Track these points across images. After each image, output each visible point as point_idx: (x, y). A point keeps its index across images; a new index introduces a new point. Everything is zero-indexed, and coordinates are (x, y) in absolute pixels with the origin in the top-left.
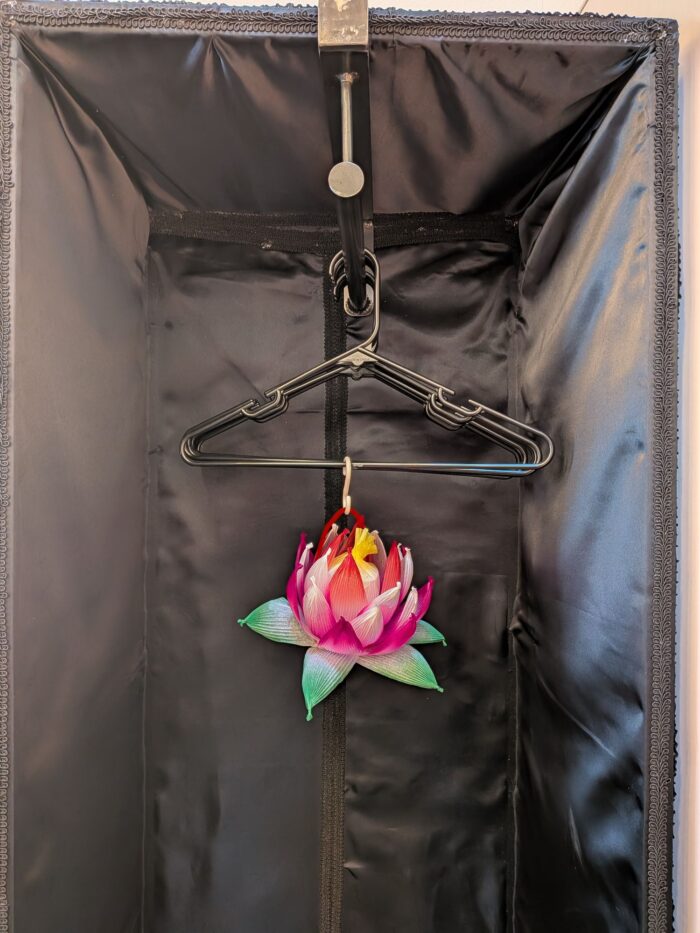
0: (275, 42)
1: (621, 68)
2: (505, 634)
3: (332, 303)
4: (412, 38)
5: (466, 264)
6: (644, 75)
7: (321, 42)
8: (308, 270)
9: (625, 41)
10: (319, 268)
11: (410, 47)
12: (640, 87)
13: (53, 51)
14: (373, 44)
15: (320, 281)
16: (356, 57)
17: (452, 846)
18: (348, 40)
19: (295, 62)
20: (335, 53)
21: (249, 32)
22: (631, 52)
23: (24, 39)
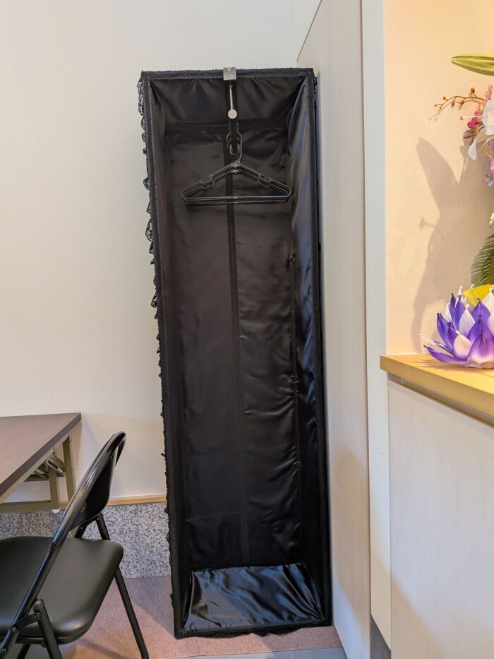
0: (213, 79)
1: (300, 81)
2: (288, 261)
3: (226, 151)
4: (247, 76)
5: (270, 136)
6: (305, 83)
7: (224, 79)
8: (217, 140)
9: (300, 75)
10: (220, 139)
11: (247, 79)
12: (304, 86)
13: (159, 85)
14: (237, 78)
15: (221, 144)
16: (233, 82)
17: (274, 329)
18: (231, 79)
19: (217, 83)
20: (228, 82)
21: (207, 77)
22: (301, 77)
23: (151, 82)
